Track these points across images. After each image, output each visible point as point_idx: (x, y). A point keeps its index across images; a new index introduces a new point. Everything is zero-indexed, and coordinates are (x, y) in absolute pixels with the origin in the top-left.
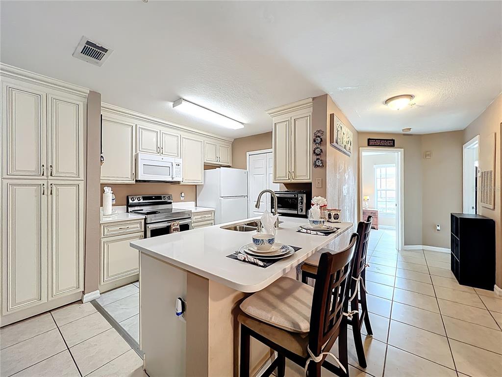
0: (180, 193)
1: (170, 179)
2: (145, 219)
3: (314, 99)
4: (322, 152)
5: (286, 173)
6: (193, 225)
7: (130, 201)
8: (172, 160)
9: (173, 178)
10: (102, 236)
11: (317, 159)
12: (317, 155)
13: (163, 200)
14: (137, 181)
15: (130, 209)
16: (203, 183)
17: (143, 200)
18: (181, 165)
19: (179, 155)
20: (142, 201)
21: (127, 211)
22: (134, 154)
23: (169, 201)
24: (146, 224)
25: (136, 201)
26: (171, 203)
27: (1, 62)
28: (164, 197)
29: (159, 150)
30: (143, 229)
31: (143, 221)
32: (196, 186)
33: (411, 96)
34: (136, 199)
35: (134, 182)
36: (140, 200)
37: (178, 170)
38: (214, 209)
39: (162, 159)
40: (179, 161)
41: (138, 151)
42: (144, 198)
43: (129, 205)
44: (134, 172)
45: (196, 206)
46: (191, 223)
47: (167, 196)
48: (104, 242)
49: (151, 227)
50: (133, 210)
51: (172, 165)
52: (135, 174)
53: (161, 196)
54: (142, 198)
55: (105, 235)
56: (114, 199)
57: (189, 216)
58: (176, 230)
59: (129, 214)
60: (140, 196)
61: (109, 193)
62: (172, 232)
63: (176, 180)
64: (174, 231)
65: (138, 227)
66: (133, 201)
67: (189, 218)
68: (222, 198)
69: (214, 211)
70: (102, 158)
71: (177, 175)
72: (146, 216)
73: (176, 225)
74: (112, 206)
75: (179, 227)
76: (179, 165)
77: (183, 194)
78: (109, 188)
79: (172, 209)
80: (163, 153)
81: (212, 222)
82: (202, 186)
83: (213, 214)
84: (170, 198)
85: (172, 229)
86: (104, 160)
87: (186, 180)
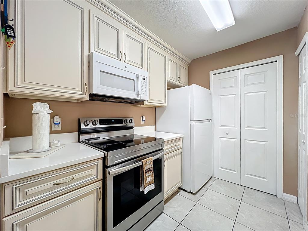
0: (141, 116)
1: (135, 97)
2: (104, 159)
6: (165, 157)
7: (83, 127)
8: (137, 71)
9: (138, 95)
13: (124, 125)
14: (90, 95)
15: (83, 137)
16: (166, 105)
17: (100, 124)
18: (147, 79)
19: (144, 65)
20: (98, 126)
21: (79, 141)
22: (87, 53)
23: (130, 125)
24: (105, 167)
25: (91, 126)
26: (131, 128)
28: (126, 120)
29: (121, 56)
30: (100, 177)
31: (100, 162)
34: (91, 124)
35: (87, 97)
36: (96, 124)
37: (144, 85)
38: (183, 136)
39: (126, 67)
40: (144, 73)
41: (92, 50)
42: (102, 122)
43: (81, 132)
44: (86, 81)
45: (156, 131)
46: (163, 155)
47: (128, 119)
48: (13, 224)
49: (114, 171)
50: (86, 139)
51: (138, 78)
52: (87, 84)
53: (122, 119)
54: (98, 121)
55: (15, 208)
56: (60, 123)
57: (161, 147)
58: (149, 170)
59: (81, 145)
60: (96, 119)
61: (44, 113)
62: (145, 175)
63: (141, 98)
64: (147, 174)
65: (91, 175)
66: (86, 126)
67: (161, 149)
68: (194, 123)
69: (183, 138)
70: (10, 30)
71: (143, 92)
72: (105, 154)
73: (148, 163)
74: (50, 134)
75: (152, 166)
76: (145, 79)
77: (144, 117)
78: (44, 105)
79: (133, 135)
80: (125, 61)
81: (181, 150)
82: (163, 108)
83: (182, 140)
84: (131, 121)
85: (144, 170)
86: (14, 34)
87: (150, 100)
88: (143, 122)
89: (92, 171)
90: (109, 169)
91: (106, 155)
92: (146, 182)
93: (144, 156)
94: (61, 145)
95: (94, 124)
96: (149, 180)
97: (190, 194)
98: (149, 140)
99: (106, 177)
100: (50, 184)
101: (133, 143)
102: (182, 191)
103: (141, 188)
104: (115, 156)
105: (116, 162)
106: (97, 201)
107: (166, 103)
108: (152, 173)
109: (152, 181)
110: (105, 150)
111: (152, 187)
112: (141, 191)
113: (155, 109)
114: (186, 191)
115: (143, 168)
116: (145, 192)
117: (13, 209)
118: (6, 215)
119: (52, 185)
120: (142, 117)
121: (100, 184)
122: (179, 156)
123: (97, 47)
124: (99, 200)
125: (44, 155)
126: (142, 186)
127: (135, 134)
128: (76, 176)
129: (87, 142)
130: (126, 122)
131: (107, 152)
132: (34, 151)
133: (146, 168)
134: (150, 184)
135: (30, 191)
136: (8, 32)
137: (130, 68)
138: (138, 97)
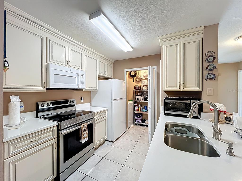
1: (76, 87)
2: (58, 126)
3: (205, 27)
4: (215, 68)
5: (177, 84)
7: (40, 107)
8: (78, 71)
11: (209, 74)
13: (69, 104)
14: (47, 89)
15: (40, 114)
16: (98, 90)
17: (52, 105)
18: (85, 76)
19: (82, 67)
21: (37, 116)
22: (45, 63)
23: (73, 104)
24: (58, 130)
25: (46, 107)
26: (74, 105)
28: (70, 101)
29: (68, 63)
30: (56, 136)
31: (56, 128)
32: (91, 91)
34: (46, 105)
35: (44, 90)
36: (49, 105)
37: (82, 80)
39: (71, 70)
40: (83, 73)
41: (48, 62)
42: (53, 103)
43: (38, 111)
44: (44, 81)
45: (91, 106)
46: (94, 121)
47: (72, 100)
48: (9, 163)
49: (64, 132)
50: (43, 115)
51: (78, 76)
52: (45, 82)
53: (67, 101)
54: (51, 103)
55: (11, 155)
56: (23, 106)
57: (93, 116)
59: (39, 119)
60: (49, 102)
61: (16, 101)
62: (82, 133)
63: (81, 87)
64: (84, 132)
65: (51, 135)
66: (42, 107)
67: (93, 118)
68: (114, 101)
69: (107, 110)
70: (6, 63)
71: (82, 84)
72: (58, 123)
73: (84, 126)
74: (20, 113)
75: (87, 128)
76: (83, 76)
77: (83, 97)
78: (17, 97)
79: (75, 110)
80: (70, 66)
81: (106, 118)
82: (96, 92)
83: (107, 112)
84: (74, 101)
85: (82, 130)
86: (8, 65)
87: (86, 88)
88: (82, 101)
89: (51, 133)
90: (61, 131)
91: (60, 124)
92: (83, 137)
93: (82, 123)
94: (26, 120)
95: (48, 105)
96: (85, 135)
97: (112, 143)
98: (85, 113)
99: (60, 136)
100: (28, 142)
101: (75, 115)
102: (107, 142)
103: (80, 141)
104: (64, 124)
105: (65, 127)
106: (54, 149)
107: (98, 89)
108: (87, 132)
109: (87, 136)
110: (58, 121)
111: (87, 139)
112: (80, 142)
113: (90, 93)
114: (109, 141)
115: (81, 129)
116: (82, 142)
117: (9, 155)
118: (6, 158)
119: (29, 142)
120: (81, 98)
121: (56, 140)
122: (105, 121)
123: (51, 59)
124: (55, 149)
125: (20, 127)
126: (81, 139)
127: (76, 109)
128: (42, 136)
129: (44, 117)
130: (70, 102)
131: (60, 122)
132: (11, 126)
133: (83, 129)
134: (86, 137)
135: (18, 145)
136: (5, 64)
137: (73, 70)
138: (78, 87)
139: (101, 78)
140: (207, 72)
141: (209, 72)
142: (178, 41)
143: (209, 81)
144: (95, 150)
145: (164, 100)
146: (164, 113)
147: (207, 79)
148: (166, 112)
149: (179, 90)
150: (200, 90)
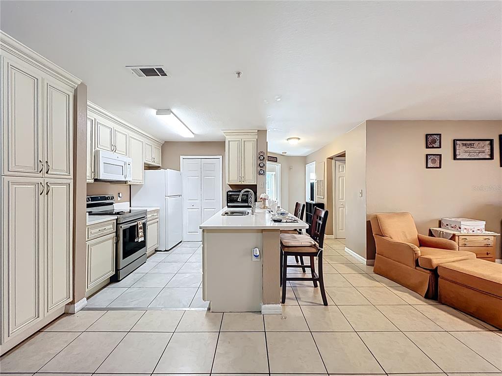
1: (123, 179)
2: (117, 220)
3: (258, 131)
4: (264, 165)
5: (238, 178)
6: (148, 223)
9: (125, 178)
10: (87, 240)
11: (261, 170)
12: (261, 167)
14: (96, 180)
16: (143, 183)
19: (127, 154)
20: (90, 202)
22: (94, 150)
23: (112, 201)
24: (118, 224)
26: (112, 204)
27: (1, 30)
28: (108, 197)
30: (115, 231)
31: (115, 221)
32: (130, 185)
33: (299, 139)
35: (92, 181)
37: (129, 169)
38: (159, 208)
40: (130, 160)
44: (93, 171)
45: (130, 207)
46: (147, 221)
47: (110, 196)
49: (124, 226)
51: (125, 164)
53: (105, 196)
57: (146, 215)
58: (141, 228)
62: (139, 231)
63: (127, 180)
65: (111, 228)
67: (146, 217)
68: (168, 197)
69: (159, 210)
71: (129, 175)
73: (140, 226)
76: (130, 165)
77: (120, 194)
81: (158, 220)
82: (139, 186)
83: (158, 212)
84: (113, 198)
87: (133, 180)
88: (119, 199)
89: (111, 226)
90: (120, 225)
93: (138, 220)
96: (141, 234)
99: (119, 230)
102: (158, 252)
106: (114, 244)
107: (144, 181)
108: (142, 231)
111: (142, 240)
112: (136, 240)
113: (129, 186)
114: (161, 251)
116: (139, 241)
119: (99, 231)
121: (115, 234)
122: (156, 224)
123: (99, 144)
134: (142, 236)
139: (149, 167)
140: (259, 168)
141: (261, 168)
142: (239, 137)
143: (261, 176)
144: (148, 258)
145: (227, 193)
146: (227, 205)
147: (260, 174)
148: (229, 204)
149: (240, 183)
150: (256, 183)
